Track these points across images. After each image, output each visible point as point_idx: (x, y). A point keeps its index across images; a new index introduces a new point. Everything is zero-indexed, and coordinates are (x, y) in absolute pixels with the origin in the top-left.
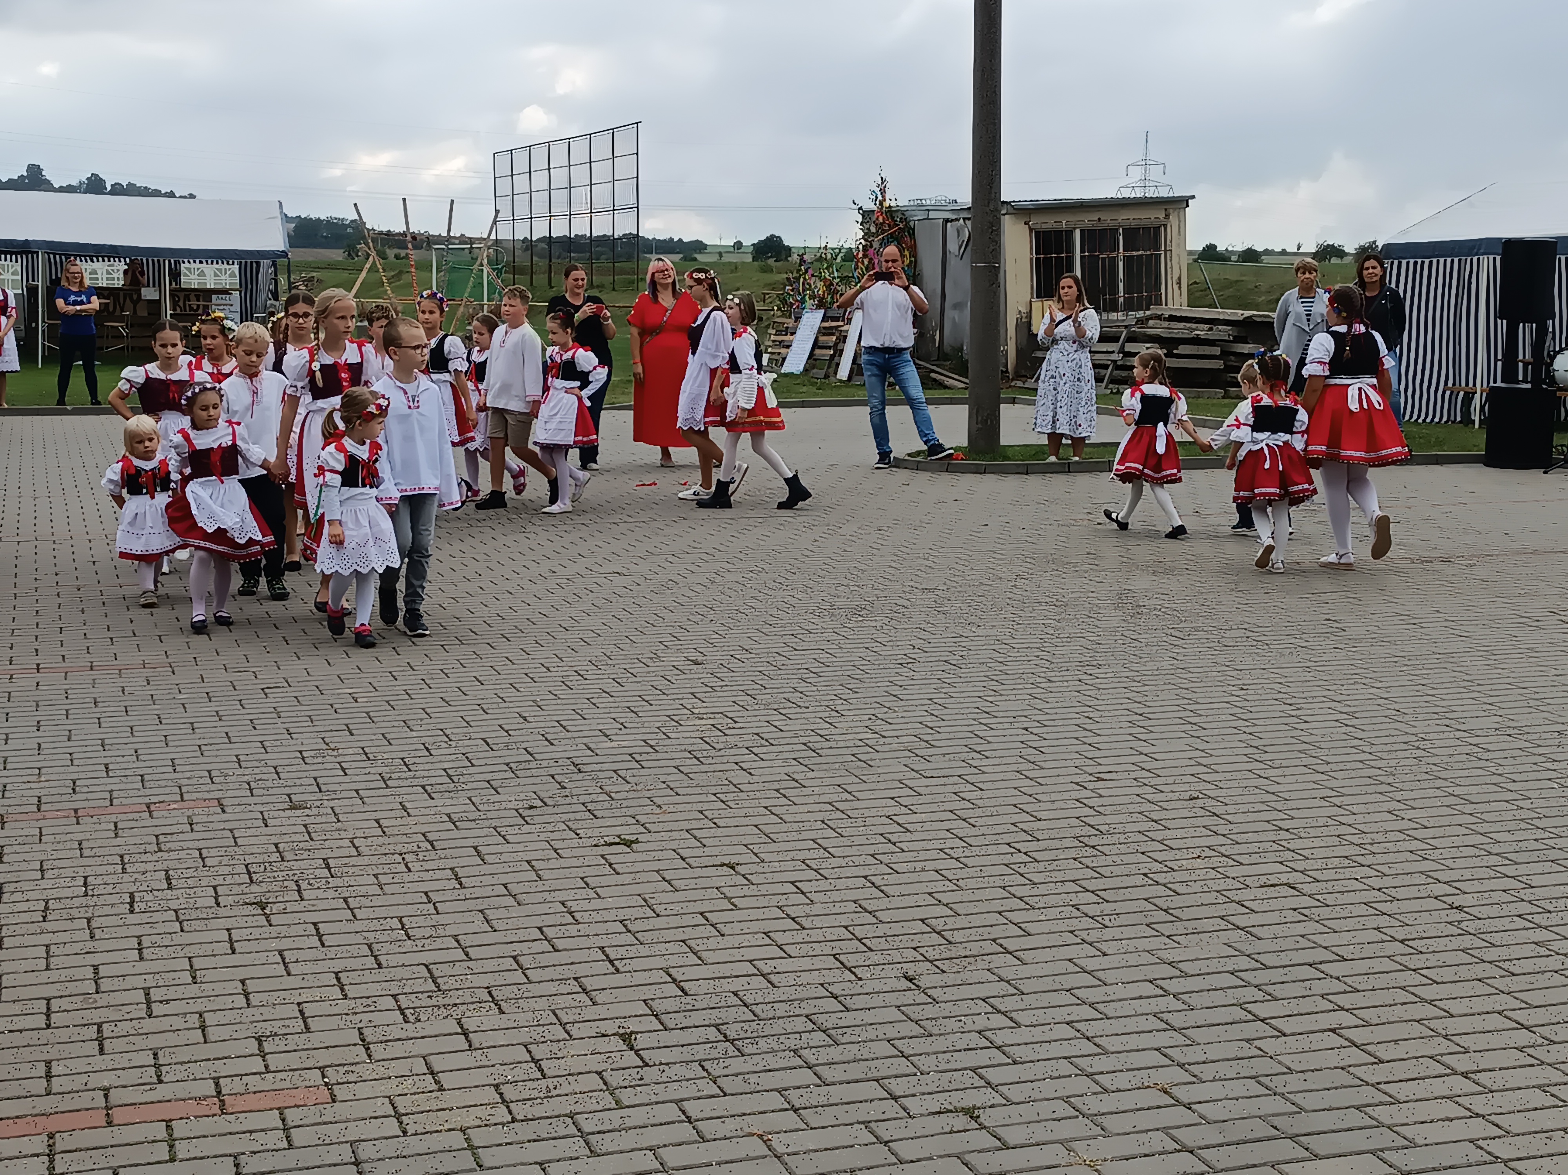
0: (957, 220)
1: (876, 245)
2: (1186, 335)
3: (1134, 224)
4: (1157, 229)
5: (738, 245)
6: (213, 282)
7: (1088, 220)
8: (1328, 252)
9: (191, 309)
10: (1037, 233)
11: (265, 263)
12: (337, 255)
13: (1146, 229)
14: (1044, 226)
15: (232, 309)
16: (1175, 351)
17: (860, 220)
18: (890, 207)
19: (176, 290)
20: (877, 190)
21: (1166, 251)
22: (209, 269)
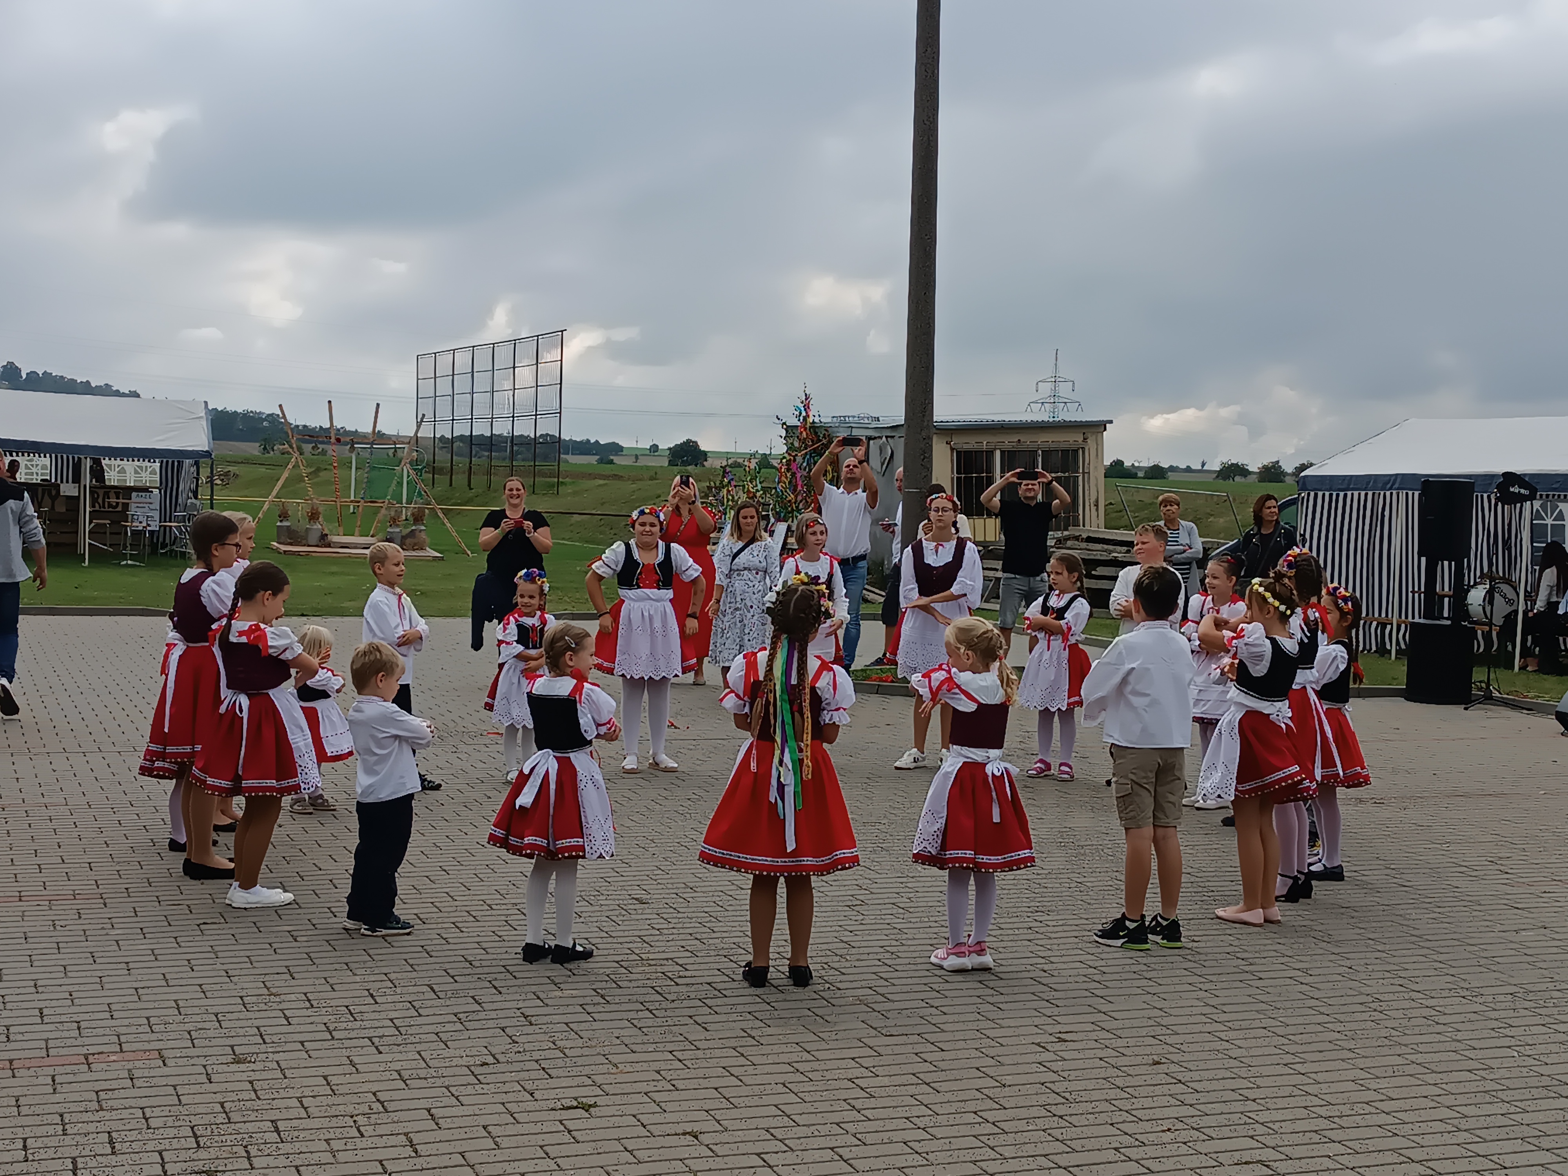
0: (881, 438)
1: (799, 459)
2: (1105, 557)
3: (1053, 446)
4: (1077, 451)
5: (654, 448)
6: (133, 479)
7: (1009, 441)
8: (1232, 471)
9: (110, 505)
10: (959, 453)
11: (187, 462)
12: (253, 449)
13: (1065, 452)
14: (966, 447)
15: (151, 506)
16: (1093, 572)
17: (784, 435)
18: (814, 422)
19: (95, 487)
20: (801, 406)
21: (1084, 473)
22: (129, 466)
